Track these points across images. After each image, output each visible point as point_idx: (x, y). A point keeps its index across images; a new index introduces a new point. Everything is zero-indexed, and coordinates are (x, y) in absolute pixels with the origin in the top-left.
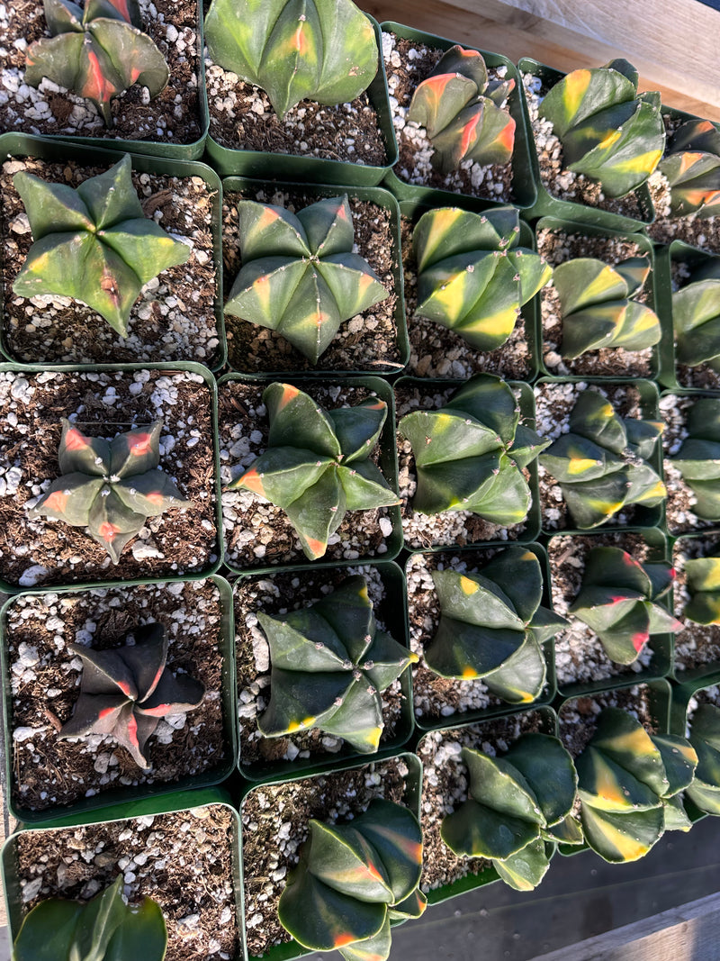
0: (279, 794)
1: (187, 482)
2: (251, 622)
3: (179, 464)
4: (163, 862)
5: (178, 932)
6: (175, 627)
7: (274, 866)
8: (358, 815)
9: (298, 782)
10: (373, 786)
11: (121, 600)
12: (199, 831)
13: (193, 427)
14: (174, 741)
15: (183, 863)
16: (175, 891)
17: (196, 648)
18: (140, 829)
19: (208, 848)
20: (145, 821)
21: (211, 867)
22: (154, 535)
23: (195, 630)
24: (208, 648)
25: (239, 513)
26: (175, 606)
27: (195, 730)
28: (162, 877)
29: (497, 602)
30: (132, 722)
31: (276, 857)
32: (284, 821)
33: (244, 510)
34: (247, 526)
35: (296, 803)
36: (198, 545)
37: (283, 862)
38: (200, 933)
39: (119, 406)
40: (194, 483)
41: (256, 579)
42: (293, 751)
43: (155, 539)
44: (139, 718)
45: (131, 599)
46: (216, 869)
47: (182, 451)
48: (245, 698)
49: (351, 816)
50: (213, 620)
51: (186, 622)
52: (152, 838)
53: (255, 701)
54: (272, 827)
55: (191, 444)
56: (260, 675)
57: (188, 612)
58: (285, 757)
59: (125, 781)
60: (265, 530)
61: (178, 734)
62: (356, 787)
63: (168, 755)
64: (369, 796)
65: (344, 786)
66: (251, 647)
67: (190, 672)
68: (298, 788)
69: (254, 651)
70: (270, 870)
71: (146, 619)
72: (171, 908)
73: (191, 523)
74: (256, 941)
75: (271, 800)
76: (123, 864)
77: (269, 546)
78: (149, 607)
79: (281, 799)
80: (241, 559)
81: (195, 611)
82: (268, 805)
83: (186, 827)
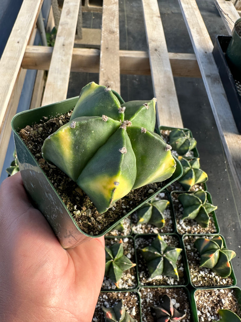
0: (193, 275)
1: (116, 299)
2: (150, 280)
3: (112, 301)
4: (209, 308)
5: (226, 305)
6: (151, 301)
7: (211, 276)
8: (197, 251)
9: (190, 270)
10: (191, 247)
11: (145, 317)
12: (201, 299)
13: (102, 297)
14: (179, 303)
15: (209, 303)
16: (216, 305)
17: (156, 295)
18: (201, 314)
19: (205, 295)
20: (199, 313)
21: (210, 295)
22: (129, 309)
23: (152, 295)
24: (156, 292)
25: (123, 283)
26: (145, 301)
27: (176, 296)
28: (213, 308)
29: (146, 214)
30: (175, 319)
31: (208, 275)
32: (200, 273)
33: (123, 282)
34: (127, 281)
35: (195, 270)
36: (132, 297)
37: (210, 273)
38: (226, 299)
39: (97, 317)
40: (116, 297)
41: (140, 278)
42: (181, 269)
43: (131, 309)
44: (174, 316)
45: (144, 314)
46: (210, 293)
47: (108, 300)
48: (169, 282)
49: (198, 253)
50: (149, 290)
51: (149, 298)
52: (203, 311)
53: (169, 278)
54: (201, 276)
55: (107, 298)
56: (163, 277)
57: (147, 297)
58: (183, 271)
59: (189, 318)
60: (128, 276)
61: (177, 302)
62: (191, 252)
63: (182, 305)
64: (193, 248)
65: (191, 256)
66: (156, 280)
67: (162, 297)
68: (191, 270)
69: (157, 279)
70: (212, 277)
71: (149, 310)
72: (221, 307)
73: (127, 299)
74: (229, 282)
75: (195, 277)
76: (209, 320)
77: (132, 275)
78: (146, 309)
79: (194, 274)
80: (135, 283)
81: (147, 295)
82: (196, 278)
83: (200, 302)
